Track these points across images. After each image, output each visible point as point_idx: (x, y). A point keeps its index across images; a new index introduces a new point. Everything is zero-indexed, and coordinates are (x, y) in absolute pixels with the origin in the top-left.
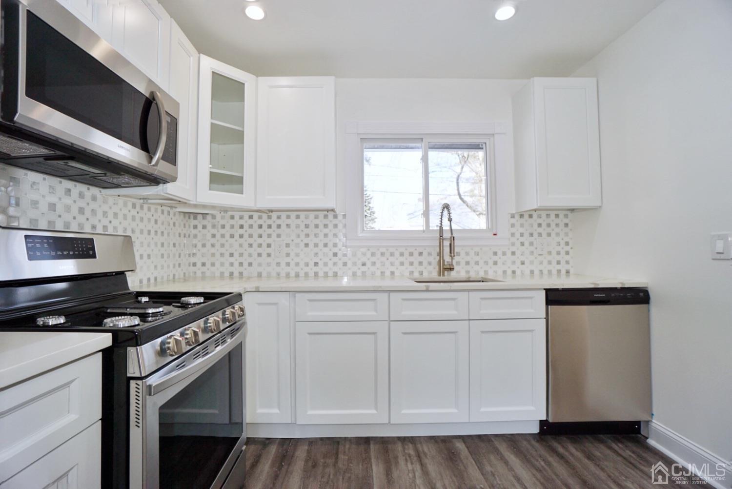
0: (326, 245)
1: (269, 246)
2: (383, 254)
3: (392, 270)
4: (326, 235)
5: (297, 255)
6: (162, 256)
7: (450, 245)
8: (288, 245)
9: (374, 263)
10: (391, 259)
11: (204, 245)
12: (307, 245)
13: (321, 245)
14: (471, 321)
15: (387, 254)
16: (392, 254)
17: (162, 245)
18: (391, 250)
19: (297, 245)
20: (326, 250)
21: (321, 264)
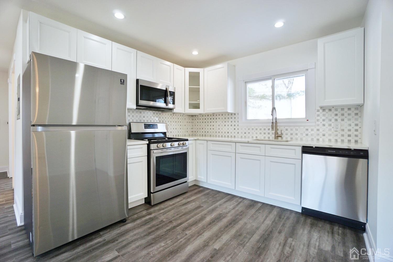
0: (231, 125)
1: (213, 126)
2: (253, 129)
3: (256, 136)
4: (231, 122)
5: (222, 129)
6: (181, 129)
7: (272, 125)
8: (219, 125)
9: (249, 133)
10: (256, 131)
11: (195, 125)
12: (225, 125)
13: (230, 125)
14: (266, 157)
15: (255, 129)
16: (256, 129)
17: (181, 125)
18: (256, 127)
19: (222, 125)
20: (231, 127)
21: (230, 133)
